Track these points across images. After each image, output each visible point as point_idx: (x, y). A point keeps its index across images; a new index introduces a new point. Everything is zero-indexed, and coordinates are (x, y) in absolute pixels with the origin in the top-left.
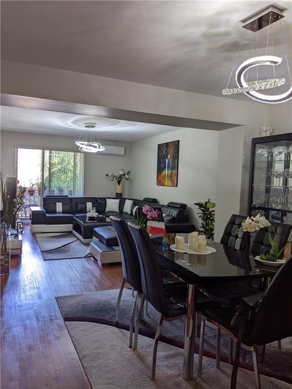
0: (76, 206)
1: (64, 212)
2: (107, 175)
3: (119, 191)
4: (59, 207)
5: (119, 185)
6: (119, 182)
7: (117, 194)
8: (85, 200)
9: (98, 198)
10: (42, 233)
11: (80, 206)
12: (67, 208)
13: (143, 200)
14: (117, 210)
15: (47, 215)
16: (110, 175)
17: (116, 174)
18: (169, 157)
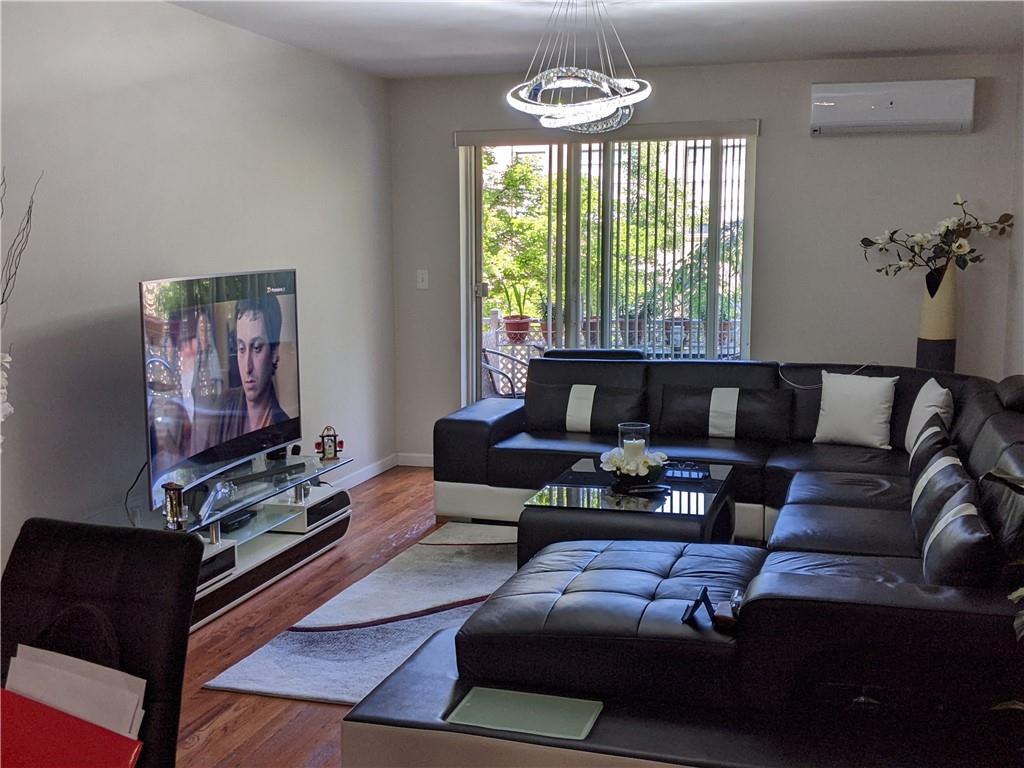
0: (662, 405)
2: (867, 243)
4: (581, 406)
5: (932, 296)
6: (933, 281)
7: (922, 342)
9: (786, 367)
11: (679, 406)
12: (617, 410)
14: (876, 438)
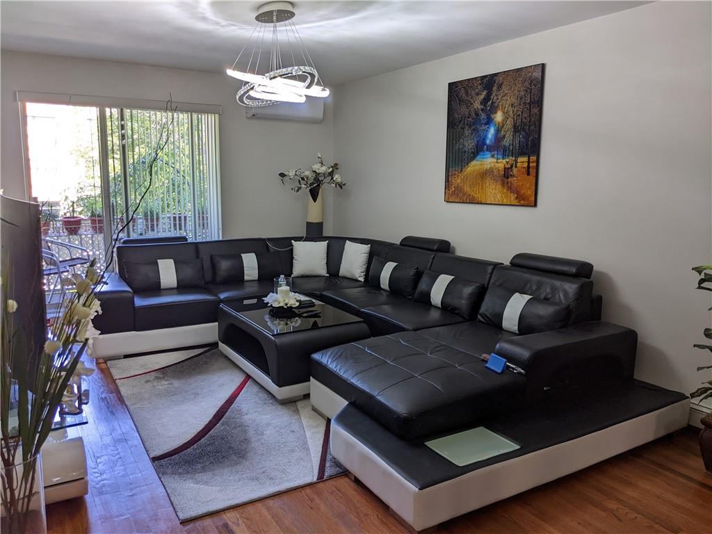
0: (214, 266)
1: (182, 287)
2: (282, 175)
3: (314, 217)
4: (168, 272)
5: (315, 202)
6: (314, 194)
7: (309, 224)
8: (235, 248)
9: (269, 240)
10: (126, 356)
11: (225, 265)
12: (189, 272)
13: (401, 244)
14: (323, 271)
15: (139, 302)
16: (292, 174)
17: (307, 173)
18: (499, 117)
